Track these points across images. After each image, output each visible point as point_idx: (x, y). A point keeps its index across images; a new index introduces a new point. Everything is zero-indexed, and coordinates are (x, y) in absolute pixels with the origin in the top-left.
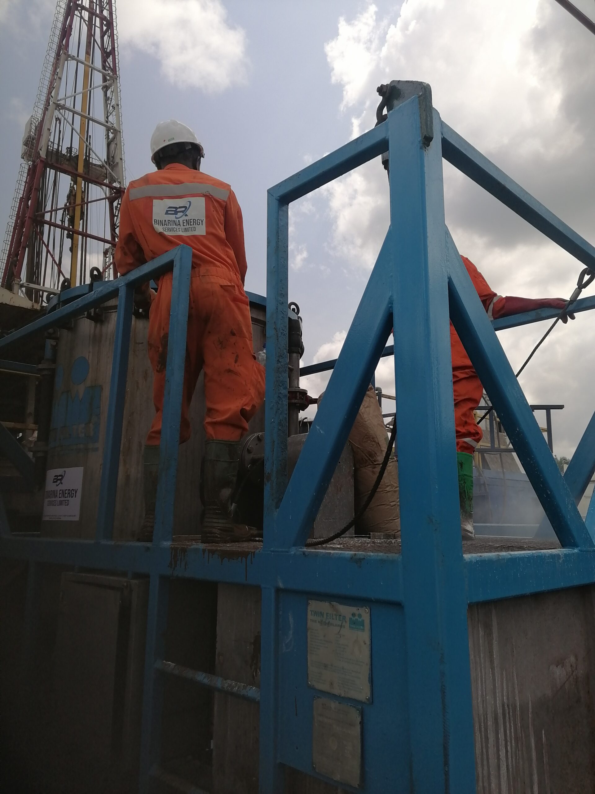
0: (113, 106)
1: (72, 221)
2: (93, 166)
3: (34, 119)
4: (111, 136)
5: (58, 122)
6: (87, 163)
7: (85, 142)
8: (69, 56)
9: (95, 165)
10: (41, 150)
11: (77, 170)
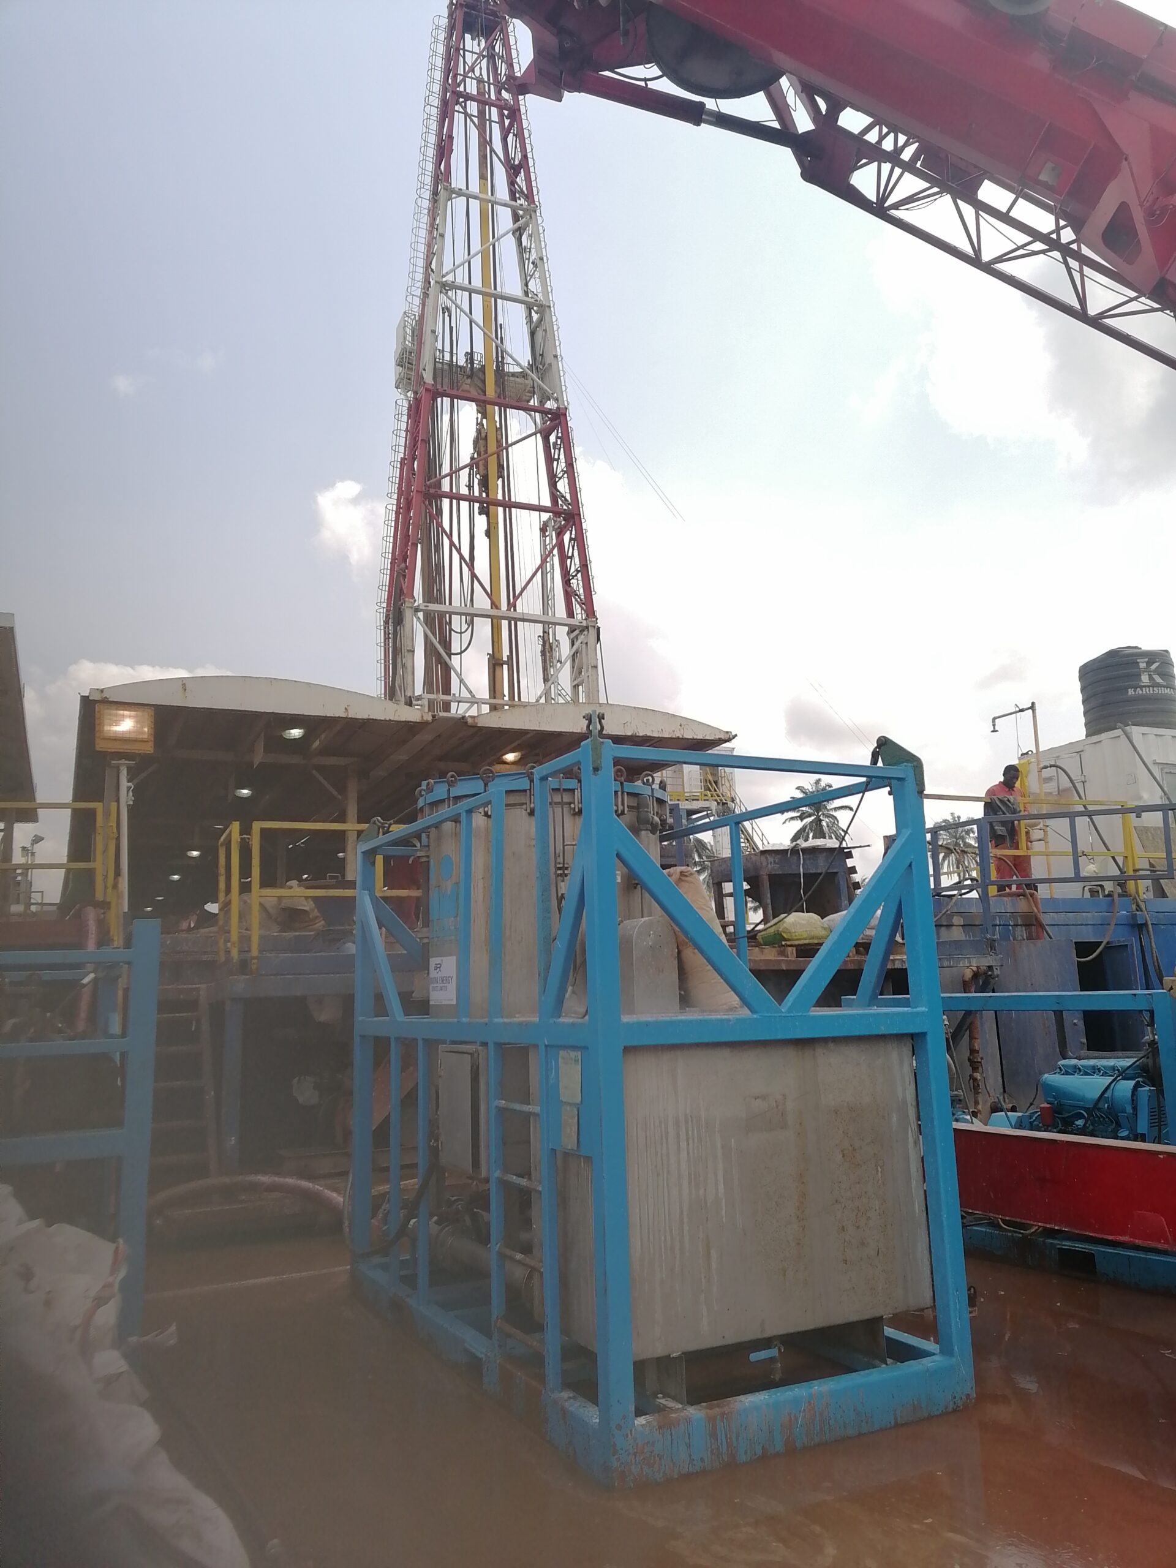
0: (533, 263)
1: (485, 484)
2: (511, 378)
3: (408, 317)
4: (535, 317)
5: (446, 314)
6: (500, 373)
7: (493, 340)
8: (453, 191)
9: (514, 374)
10: (424, 370)
11: (484, 392)
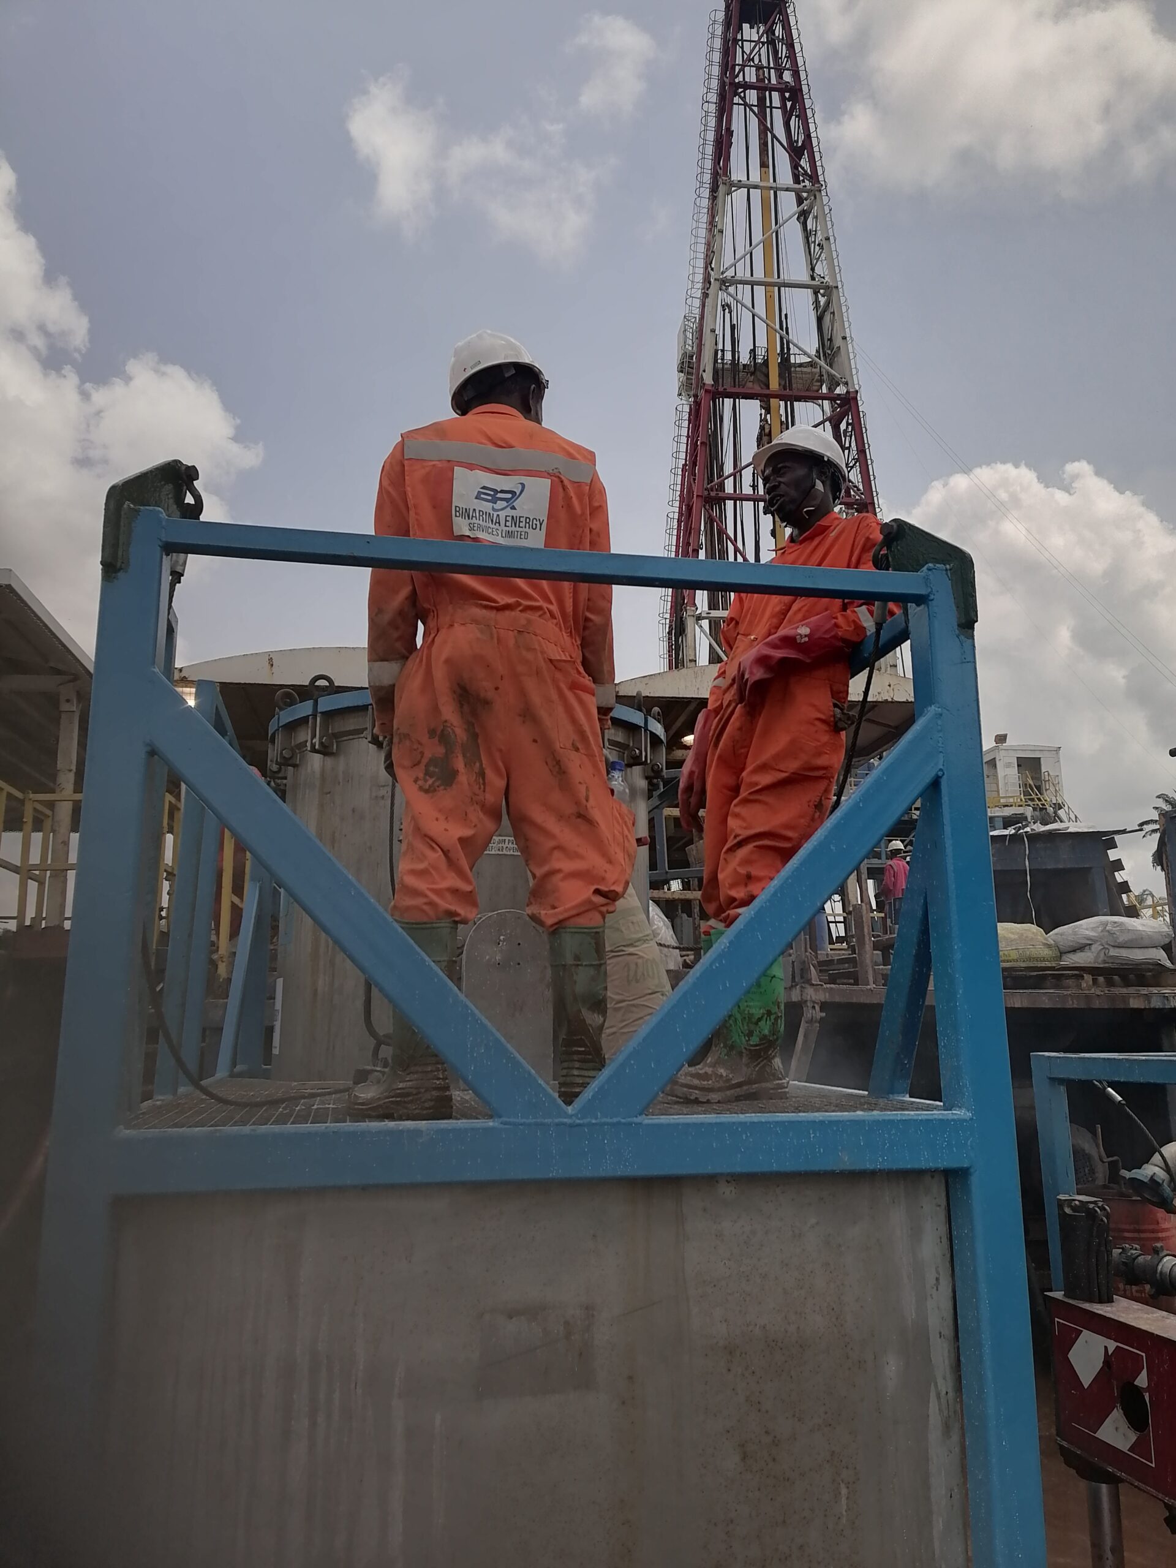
0: (819, 245)
2: (798, 369)
3: (688, 320)
4: (822, 300)
5: (727, 311)
6: (785, 365)
7: (777, 332)
8: (732, 184)
9: (801, 365)
10: (704, 371)
11: (768, 387)
